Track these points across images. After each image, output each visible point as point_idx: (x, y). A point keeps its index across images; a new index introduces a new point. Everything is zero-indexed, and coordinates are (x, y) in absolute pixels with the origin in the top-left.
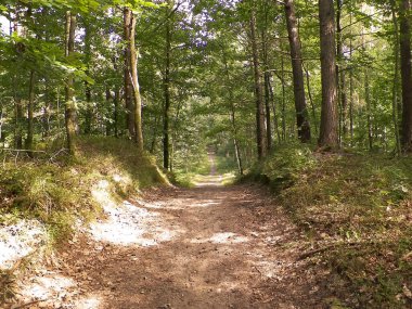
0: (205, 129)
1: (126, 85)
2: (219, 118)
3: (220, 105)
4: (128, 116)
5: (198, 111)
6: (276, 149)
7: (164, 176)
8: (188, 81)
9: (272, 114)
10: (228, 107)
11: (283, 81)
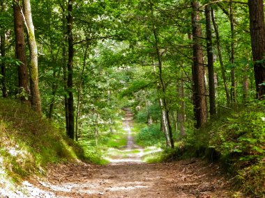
0: (121, 86)
1: (16, 26)
2: (139, 70)
3: (142, 53)
4: (19, 69)
5: (111, 61)
6: (225, 113)
7: (70, 149)
8: (98, 19)
9: (216, 64)
10: (152, 55)
11: (231, 17)
